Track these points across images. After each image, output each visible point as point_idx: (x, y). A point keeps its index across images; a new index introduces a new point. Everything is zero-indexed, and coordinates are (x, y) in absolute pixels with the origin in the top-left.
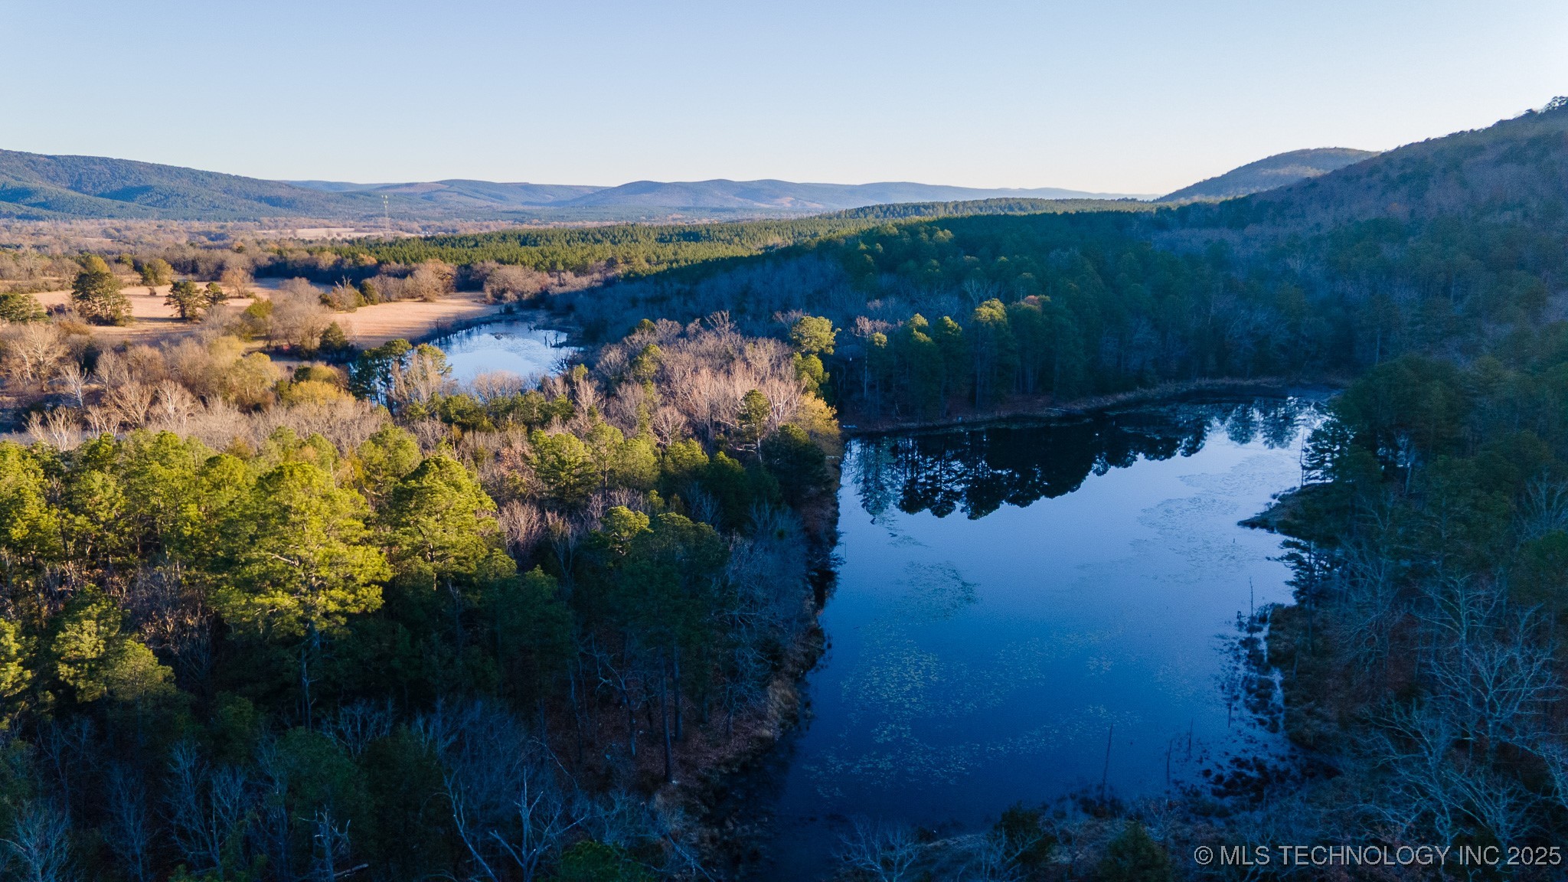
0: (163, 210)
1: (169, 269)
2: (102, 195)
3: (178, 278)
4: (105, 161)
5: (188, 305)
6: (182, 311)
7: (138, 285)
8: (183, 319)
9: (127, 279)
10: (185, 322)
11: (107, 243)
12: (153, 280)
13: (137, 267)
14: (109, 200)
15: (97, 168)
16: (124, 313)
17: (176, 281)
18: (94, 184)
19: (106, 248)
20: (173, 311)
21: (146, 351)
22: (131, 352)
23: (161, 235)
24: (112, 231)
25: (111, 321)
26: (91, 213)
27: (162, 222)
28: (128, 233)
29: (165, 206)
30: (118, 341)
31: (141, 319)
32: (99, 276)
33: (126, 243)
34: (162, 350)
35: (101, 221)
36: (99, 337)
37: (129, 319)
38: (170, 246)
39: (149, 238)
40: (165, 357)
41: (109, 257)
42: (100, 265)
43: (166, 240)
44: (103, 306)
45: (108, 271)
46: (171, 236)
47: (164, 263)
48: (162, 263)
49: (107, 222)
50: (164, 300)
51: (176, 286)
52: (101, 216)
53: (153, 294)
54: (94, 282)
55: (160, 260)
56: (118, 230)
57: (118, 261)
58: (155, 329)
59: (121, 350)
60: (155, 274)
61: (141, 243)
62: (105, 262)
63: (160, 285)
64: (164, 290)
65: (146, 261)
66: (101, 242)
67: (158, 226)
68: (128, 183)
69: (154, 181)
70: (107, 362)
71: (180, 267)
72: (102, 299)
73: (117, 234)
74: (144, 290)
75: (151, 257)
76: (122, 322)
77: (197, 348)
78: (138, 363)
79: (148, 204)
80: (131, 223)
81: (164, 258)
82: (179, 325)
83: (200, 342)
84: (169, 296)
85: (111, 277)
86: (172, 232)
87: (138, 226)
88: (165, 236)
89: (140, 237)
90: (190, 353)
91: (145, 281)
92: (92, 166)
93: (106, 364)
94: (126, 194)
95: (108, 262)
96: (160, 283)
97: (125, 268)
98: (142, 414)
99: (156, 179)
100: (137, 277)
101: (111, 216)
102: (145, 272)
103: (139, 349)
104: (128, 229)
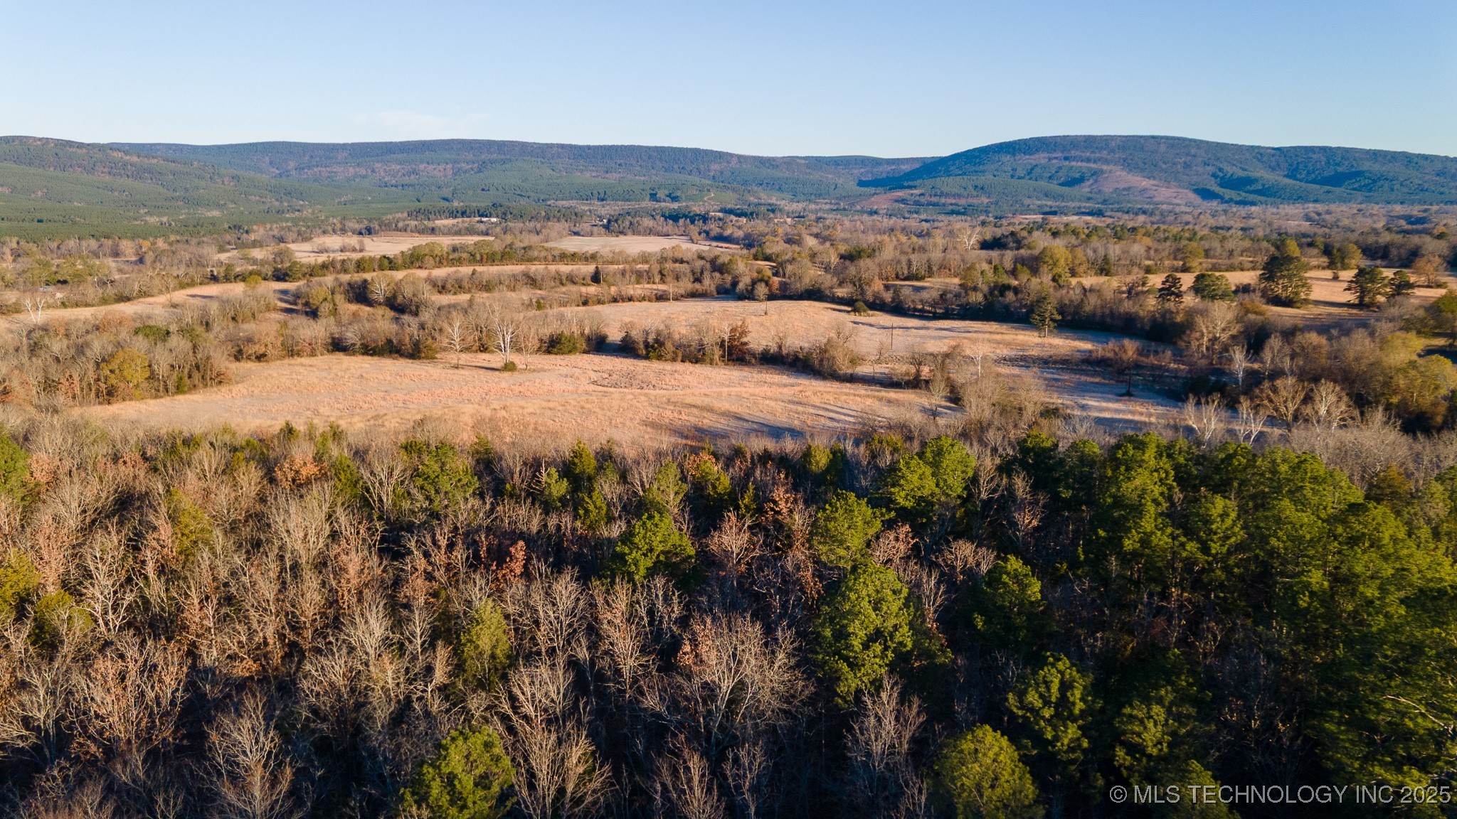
0: (1367, 194)
1: (1358, 254)
2: (1313, 182)
3: (1365, 263)
4: (1324, 150)
5: (1369, 291)
6: (1361, 298)
7: (1324, 268)
8: (1361, 305)
9: (1314, 262)
10: (1361, 310)
11: (1305, 226)
12: (1339, 265)
13: (1327, 251)
14: (1318, 187)
15: (1315, 156)
16: (1303, 296)
17: (1362, 266)
18: (1308, 172)
19: (1303, 231)
20: (1350, 297)
21: (1314, 338)
22: (1299, 338)
23: (1360, 218)
24: (1313, 215)
25: (1288, 303)
26: (1298, 198)
27: (1363, 206)
28: (1327, 217)
29: (1370, 190)
30: (1289, 323)
31: (1317, 303)
32: (1289, 259)
33: (1323, 226)
34: (1330, 339)
35: (1306, 205)
36: (1272, 319)
37: (1306, 301)
38: (1365, 230)
39: (1346, 222)
40: (1332, 346)
41: (1304, 240)
42: (1293, 248)
43: (1364, 223)
44: (1285, 288)
45: (1299, 255)
46: (1369, 220)
47: (1355, 247)
48: (1353, 247)
49: (1311, 206)
50: (1345, 285)
51: (1362, 272)
52: (1307, 201)
53: (1336, 278)
54: (1282, 265)
55: (1351, 245)
56: (1319, 214)
57: (1311, 245)
58: (1330, 314)
59: (1289, 334)
60: (1343, 258)
61: (1338, 226)
62: (1298, 245)
63: (1345, 269)
64: (1348, 275)
65: (1337, 245)
66: (1300, 225)
67: (1360, 210)
68: (1340, 169)
69: (1366, 166)
70: (1274, 347)
71: (1369, 252)
72: (1286, 280)
73: (1317, 217)
74: (1328, 274)
75: (1343, 241)
76: (1298, 305)
77: (1367, 341)
78: (1303, 348)
79: (1354, 189)
80: (1333, 207)
81: (1356, 243)
82: (1354, 311)
83: (1372, 334)
84: (1351, 281)
85: (1299, 261)
86: (1372, 215)
87: (1338, 210)
88: (1362, 219)
89: (1338, 220)
90: (1359, 346)
91: (1331, 266)
92: (1310, 155)
93: (1272, 348)
94: (1336, 180)
95: (1300, 246)
96: (1345, 267)
97: (1315, 251)
98: (1291, 410)
99: (1369, 164)
100: (1324, 260)
101: (1316, 201)
102: (1334, 257)
103: (1307, 335)
104: (1328, 212)
